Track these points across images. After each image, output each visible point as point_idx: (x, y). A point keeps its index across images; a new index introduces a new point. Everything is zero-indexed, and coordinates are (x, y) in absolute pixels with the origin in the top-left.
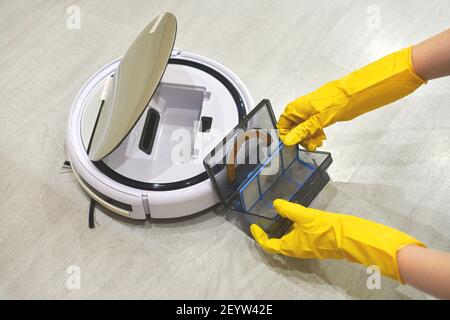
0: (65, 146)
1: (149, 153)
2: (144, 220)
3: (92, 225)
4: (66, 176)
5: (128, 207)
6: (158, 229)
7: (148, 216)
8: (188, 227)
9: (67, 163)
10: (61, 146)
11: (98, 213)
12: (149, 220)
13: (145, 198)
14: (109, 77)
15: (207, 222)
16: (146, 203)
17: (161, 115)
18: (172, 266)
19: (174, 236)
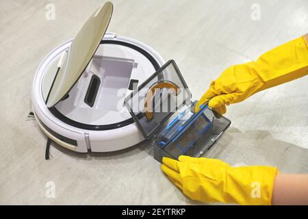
0: (31, 102)
1: (92, 106)
2: (86, 153)
3: (47, 157)
4: (31, 123)
5: (74, 142)
6: (96, 161)
7: (89, 150)
8: (119, 160)
9: (32, 114)
10: (28, 102)
11: (53, 149)
12: (90, 154)
13: (87, 135)
14: (64, 52)
15: (134, 156)
16: (87, 139)
17: (101, 80)
18: (107, 188)
19: (108, 166)
